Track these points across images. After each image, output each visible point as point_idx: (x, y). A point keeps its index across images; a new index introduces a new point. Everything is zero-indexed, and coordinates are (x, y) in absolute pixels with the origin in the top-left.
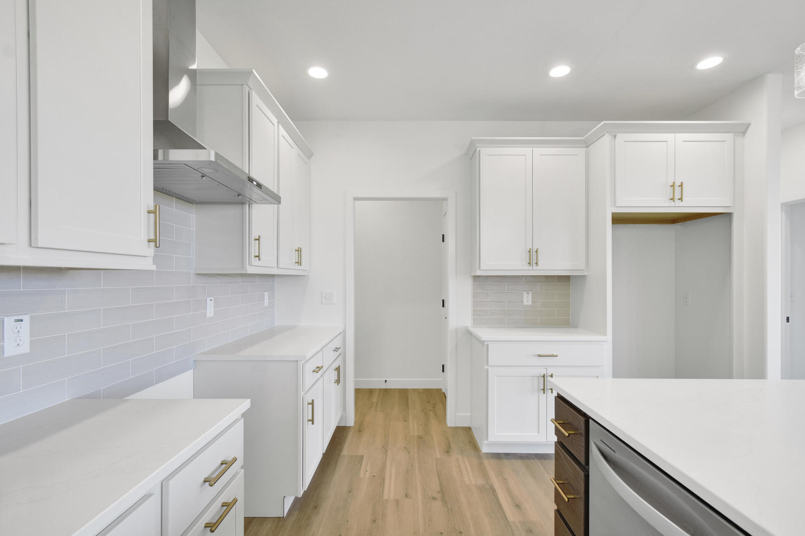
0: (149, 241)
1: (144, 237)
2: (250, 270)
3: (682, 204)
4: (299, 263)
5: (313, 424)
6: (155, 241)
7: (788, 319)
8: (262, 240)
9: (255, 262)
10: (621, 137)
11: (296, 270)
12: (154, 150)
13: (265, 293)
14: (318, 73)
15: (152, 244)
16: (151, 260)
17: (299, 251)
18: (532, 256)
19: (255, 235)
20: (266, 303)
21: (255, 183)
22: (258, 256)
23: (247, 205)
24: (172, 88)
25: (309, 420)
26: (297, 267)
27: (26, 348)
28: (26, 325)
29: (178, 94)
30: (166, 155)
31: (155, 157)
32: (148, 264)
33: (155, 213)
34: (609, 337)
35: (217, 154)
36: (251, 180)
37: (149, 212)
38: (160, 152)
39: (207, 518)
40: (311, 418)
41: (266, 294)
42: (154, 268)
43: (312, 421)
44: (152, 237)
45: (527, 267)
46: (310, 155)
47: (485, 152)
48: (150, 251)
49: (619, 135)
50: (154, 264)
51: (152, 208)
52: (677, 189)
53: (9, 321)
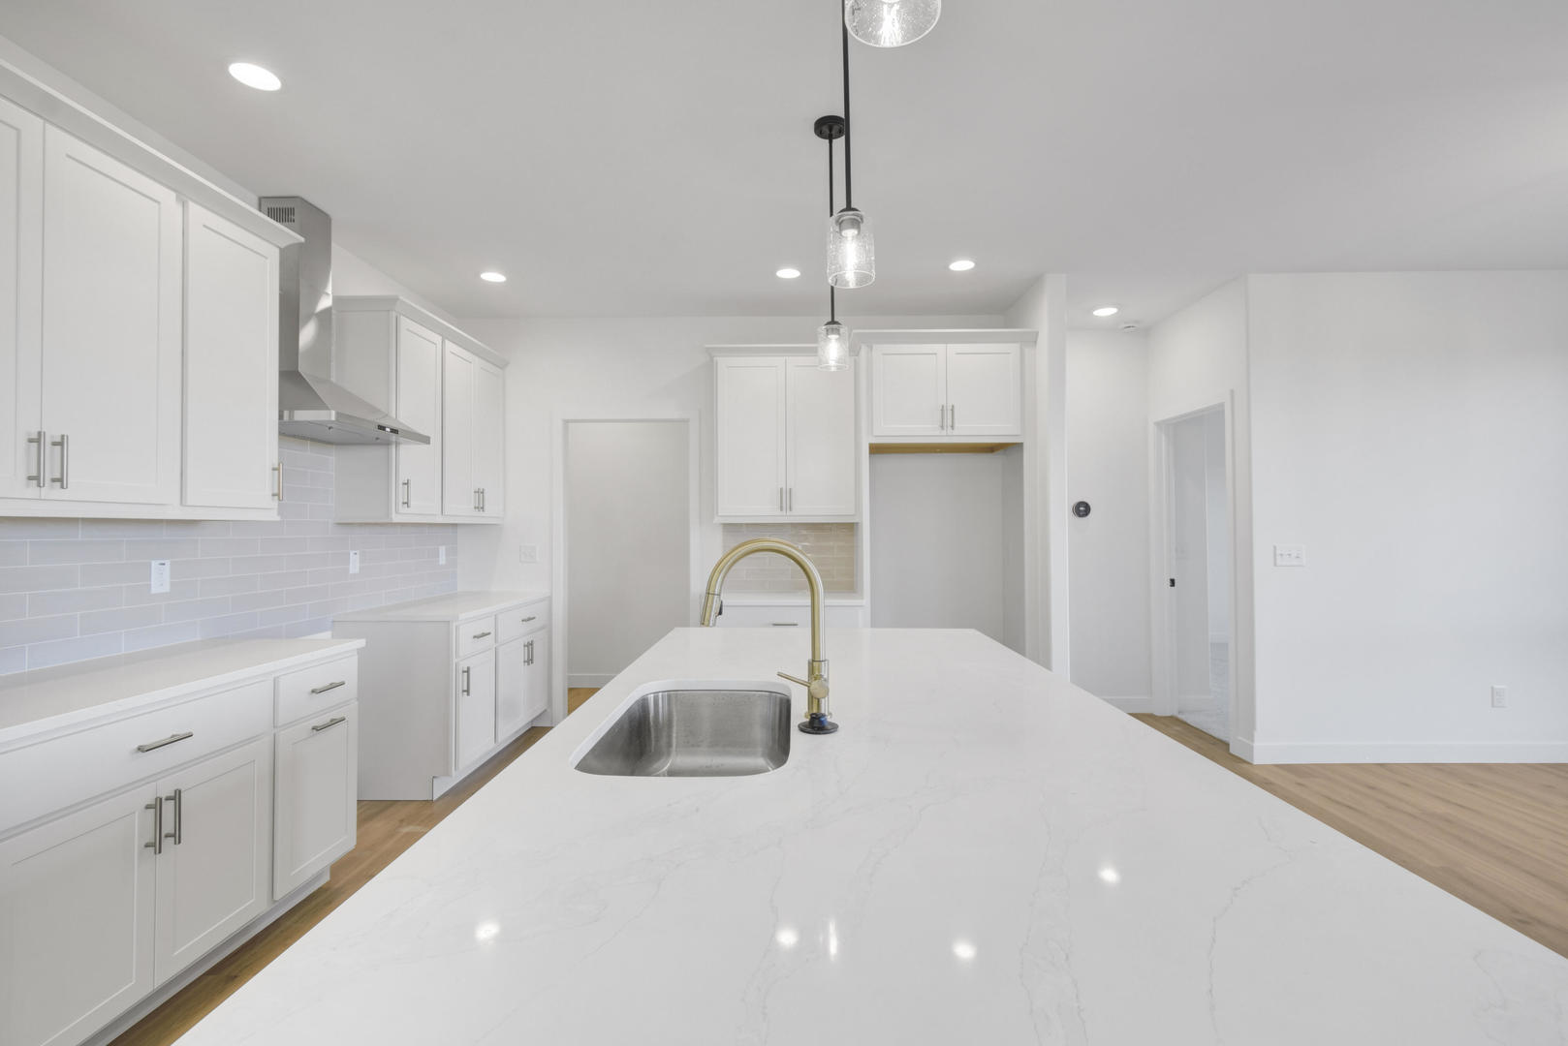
0: (274, 495)
1: (269, 493)
2: (396, 519)
3: (955, 432)
4: (481, 508)
5: (468, 695)
6: (278, 495)
7: (1173, 582)
8: (412, 485)
9: (403, 509)
10: (879, 349)
11: (477, 518)
12: (280, 411)
13: (440, 547)
14: (493, 277)
15: (276, 497)
16: (276, 512)
17: (480, 493)
18: (785, 498)
19: (403, 479)
20: (442, 560)
21: (388, 429)
22: (407, 503)
23: (394, 446)
24: (303, 326)
25: (464, 691)
26: (476, 513)
27: (167, 588)
28: (167, 567)
29: (307, 334)
30: (291, 416)
31: (281, 417)
32: (273, 516)
33: (278, 469)
34: (866, 601)
35: (337, 414)
36: (382, 428)
37: (274, 469)
38: (286, 413)
39: (318, 722)
40: (465, 688)
41: (442, 549)
42: (278, 518)
43: (468, 691)
44: (276, 491)
45: (778, 512)
46: (502, 365)
47: (723, 363)
48: (275, 504)
49: (875, 346)
50: (279, 514)
51: (276, 466)
52: (947, 415)
53: (155, 564)
